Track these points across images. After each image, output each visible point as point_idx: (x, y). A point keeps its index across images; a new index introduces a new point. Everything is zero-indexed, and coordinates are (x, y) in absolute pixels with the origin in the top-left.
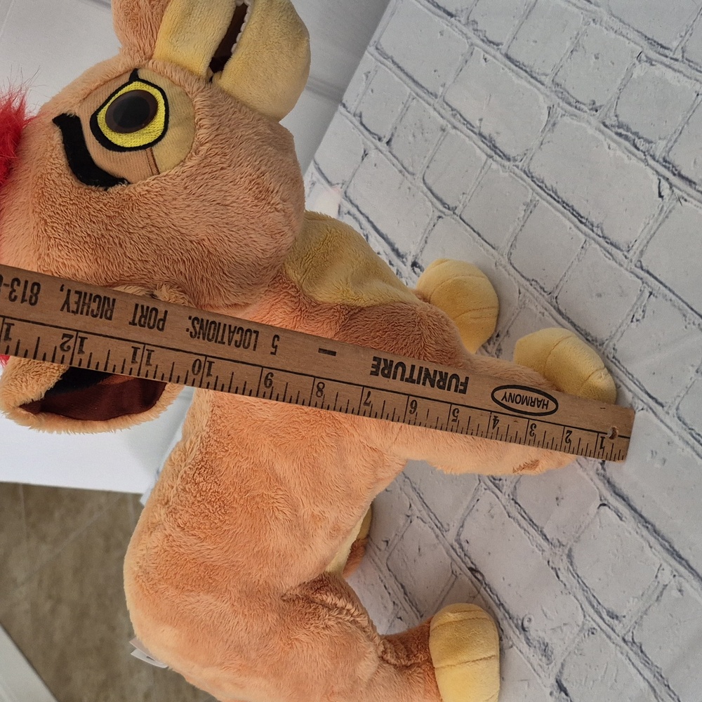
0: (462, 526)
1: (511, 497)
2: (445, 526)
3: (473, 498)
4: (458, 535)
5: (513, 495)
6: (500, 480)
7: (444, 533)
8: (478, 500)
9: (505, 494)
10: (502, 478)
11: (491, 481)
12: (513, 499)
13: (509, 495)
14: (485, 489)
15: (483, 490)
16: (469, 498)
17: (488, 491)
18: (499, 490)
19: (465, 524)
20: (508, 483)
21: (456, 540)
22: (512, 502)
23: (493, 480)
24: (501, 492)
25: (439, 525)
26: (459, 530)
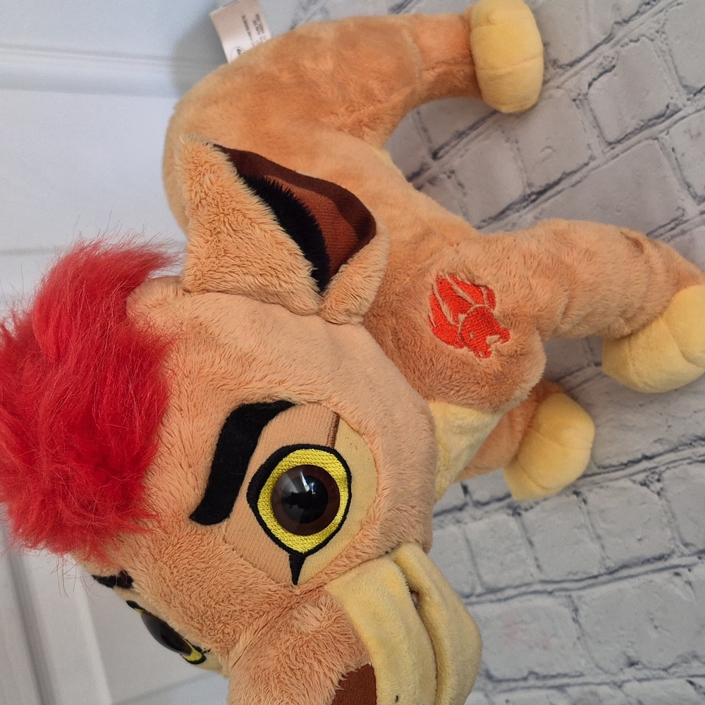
0: (689, 186)
1: (692, 96)
2: (678, 214)
3: (668, 156)
4: (695, 196)
5: (691, 93)
6: (668, 107)
7: (684, 219)
8: (673, 150)
9: (685, 106)
10: (666, 103)
11: (663, 121)
12: (695, 95)
13: (688, 100)
14: (668, 133)
15: (667, 137)
16: (665, 162)
17: (672, 131)
18: (676, 112)
19: (688, 180)
20: (676, 95)
21: (699, 203)
22: (698, 96)
23: (663, 119)
24: (680, 110)
25: (672, 225)
26: (691, 193)
